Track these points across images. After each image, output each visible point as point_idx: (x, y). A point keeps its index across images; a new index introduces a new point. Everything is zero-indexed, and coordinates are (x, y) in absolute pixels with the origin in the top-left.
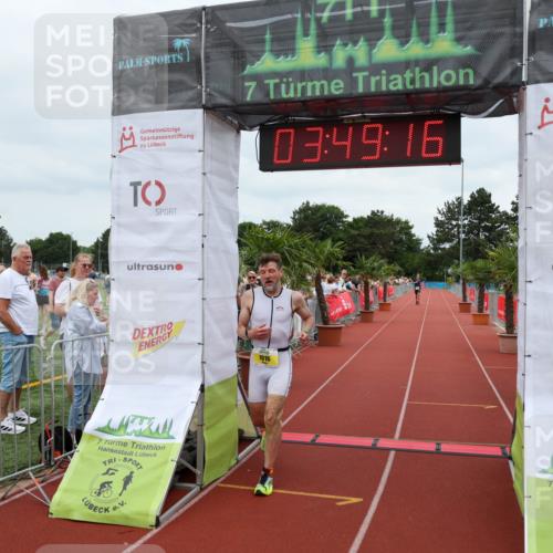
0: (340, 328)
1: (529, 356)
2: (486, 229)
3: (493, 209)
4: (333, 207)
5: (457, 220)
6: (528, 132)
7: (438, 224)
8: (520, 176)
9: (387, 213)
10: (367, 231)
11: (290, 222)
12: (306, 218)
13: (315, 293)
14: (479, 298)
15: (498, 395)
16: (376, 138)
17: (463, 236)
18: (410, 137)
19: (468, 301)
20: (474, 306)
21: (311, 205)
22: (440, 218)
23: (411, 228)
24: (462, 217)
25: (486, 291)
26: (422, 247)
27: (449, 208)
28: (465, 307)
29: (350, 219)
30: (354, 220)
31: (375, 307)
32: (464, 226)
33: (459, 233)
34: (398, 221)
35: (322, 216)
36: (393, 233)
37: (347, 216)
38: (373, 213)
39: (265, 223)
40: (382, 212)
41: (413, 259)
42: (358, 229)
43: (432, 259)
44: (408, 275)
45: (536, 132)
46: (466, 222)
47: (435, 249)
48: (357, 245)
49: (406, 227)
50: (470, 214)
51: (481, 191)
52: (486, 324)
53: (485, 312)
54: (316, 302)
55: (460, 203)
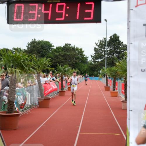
0: (49, 99)
1: (131, 110)
2: (117, 52)
3: (120, 43)
4: (47, 42)
5: (104, 48)
6: (131, 9)
7: (96, 50)
8: (128, 29)
9: (72, 45)
10: (63, 53)
11: (26, 49)
12: (34, 47)
13: (37, 82)
14: (113, 84)
15: (121, 129)
16: (63, 10)
17: (106, 56)
18: (78, 10)
19: (109, 85)
20: (111, 88)
21: (36, 41)
22: (96, 48)
23: (83, 52)
24: (106, 47)
25: (116, 81)
26: (88, 60)
27: (100, 43)
28: (107, 88)
29: (55, 48)
30: (57, 48)
31: (66, 89)
32: (107, 51)
33: (105, 54)
34: (77, 49)
35: (41, 46)
36: (75, 54)
37: (53, 46)
38: (66, 44)
39: (14, 49)
40: (70, 44)
41: (84, 67)
42: (59, 52)
43: (93, 66)
44: (82, 74)
45: (134, 9)
46: (108, 49)
47: (94, 62)
48: (58, 60)
49: (81, 52)
50: (110, 46)
51: (115, 35)
52: (116, 96)
53: (116, 91)
54: (38, 87)
55: (105, 40)
